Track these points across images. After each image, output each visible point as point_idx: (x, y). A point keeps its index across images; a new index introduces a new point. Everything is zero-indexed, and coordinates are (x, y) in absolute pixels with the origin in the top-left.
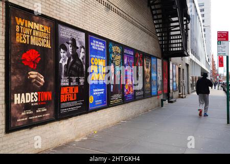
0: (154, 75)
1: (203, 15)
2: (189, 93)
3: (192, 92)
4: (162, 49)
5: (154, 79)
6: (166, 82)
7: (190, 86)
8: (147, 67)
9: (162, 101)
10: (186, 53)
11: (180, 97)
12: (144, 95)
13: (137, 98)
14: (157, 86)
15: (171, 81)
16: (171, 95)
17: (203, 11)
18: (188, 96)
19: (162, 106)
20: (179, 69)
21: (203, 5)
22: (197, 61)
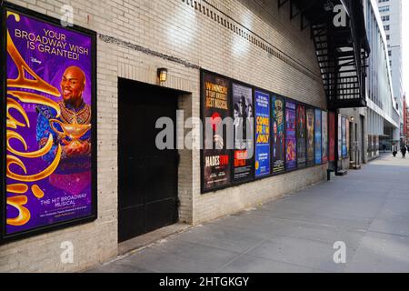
0: (318, 134)
1: (388, 26)
2: (364, 162)
3: (369, 161)
4: (328, 95)
5: (318, 140)
6: (333, 145)
7: (366, 150)
8: (310, 124)
9: (329, 171)
10: (363, 102)
11: (351, 167)
12: (306, 162)
13: (299, 166)
14: (322, 150)
15: (339, 143)
16: (339, 164)
17: (388, 19)
18: (363, 166)
19: (329, 179)
20: (350, 123)
21: (388, 10)
22: (378, 110)
